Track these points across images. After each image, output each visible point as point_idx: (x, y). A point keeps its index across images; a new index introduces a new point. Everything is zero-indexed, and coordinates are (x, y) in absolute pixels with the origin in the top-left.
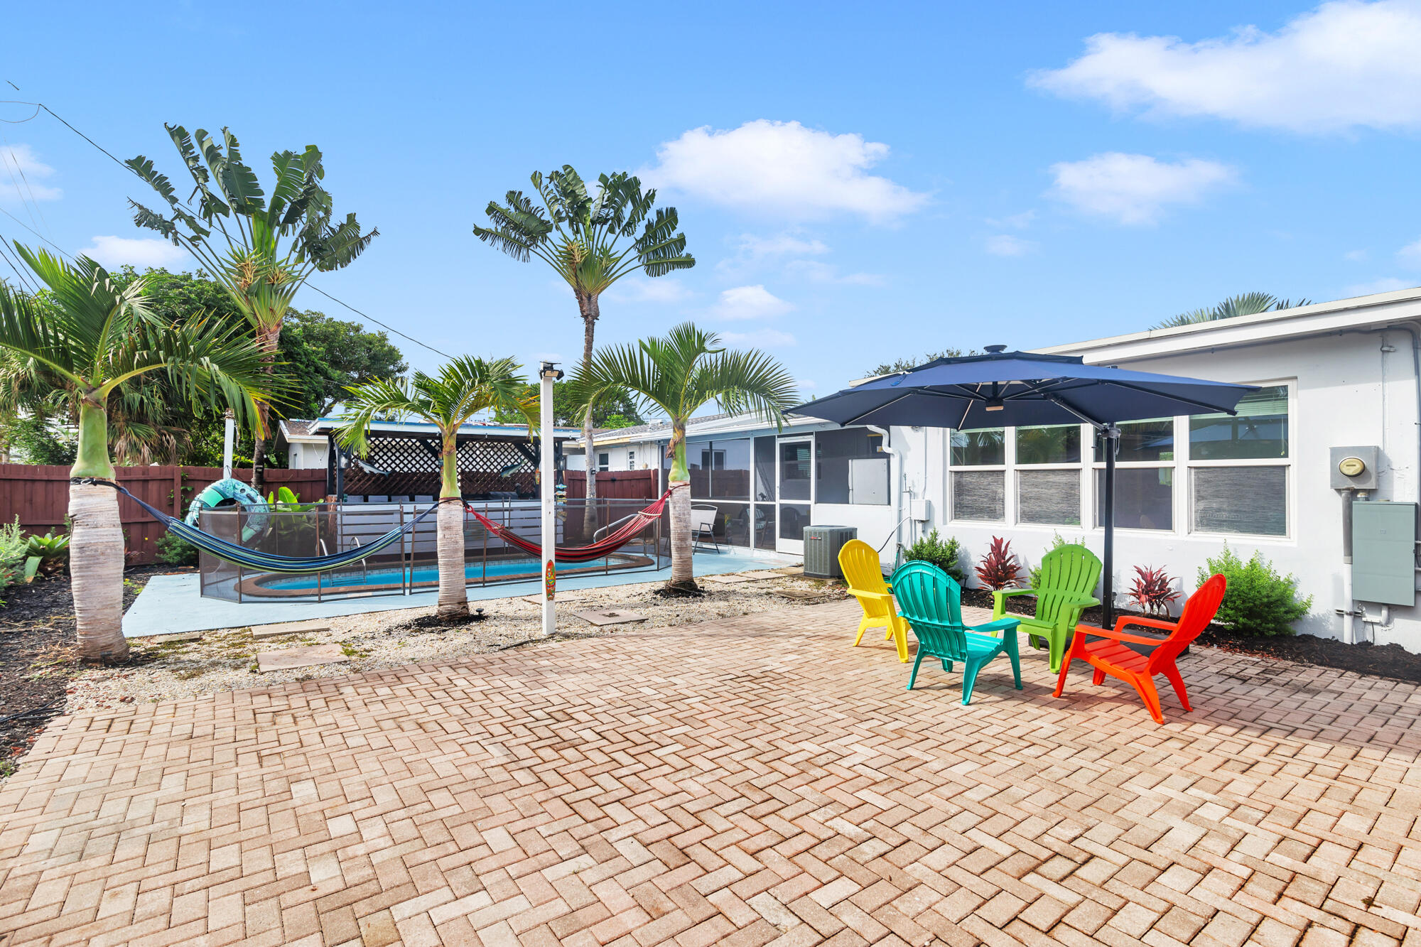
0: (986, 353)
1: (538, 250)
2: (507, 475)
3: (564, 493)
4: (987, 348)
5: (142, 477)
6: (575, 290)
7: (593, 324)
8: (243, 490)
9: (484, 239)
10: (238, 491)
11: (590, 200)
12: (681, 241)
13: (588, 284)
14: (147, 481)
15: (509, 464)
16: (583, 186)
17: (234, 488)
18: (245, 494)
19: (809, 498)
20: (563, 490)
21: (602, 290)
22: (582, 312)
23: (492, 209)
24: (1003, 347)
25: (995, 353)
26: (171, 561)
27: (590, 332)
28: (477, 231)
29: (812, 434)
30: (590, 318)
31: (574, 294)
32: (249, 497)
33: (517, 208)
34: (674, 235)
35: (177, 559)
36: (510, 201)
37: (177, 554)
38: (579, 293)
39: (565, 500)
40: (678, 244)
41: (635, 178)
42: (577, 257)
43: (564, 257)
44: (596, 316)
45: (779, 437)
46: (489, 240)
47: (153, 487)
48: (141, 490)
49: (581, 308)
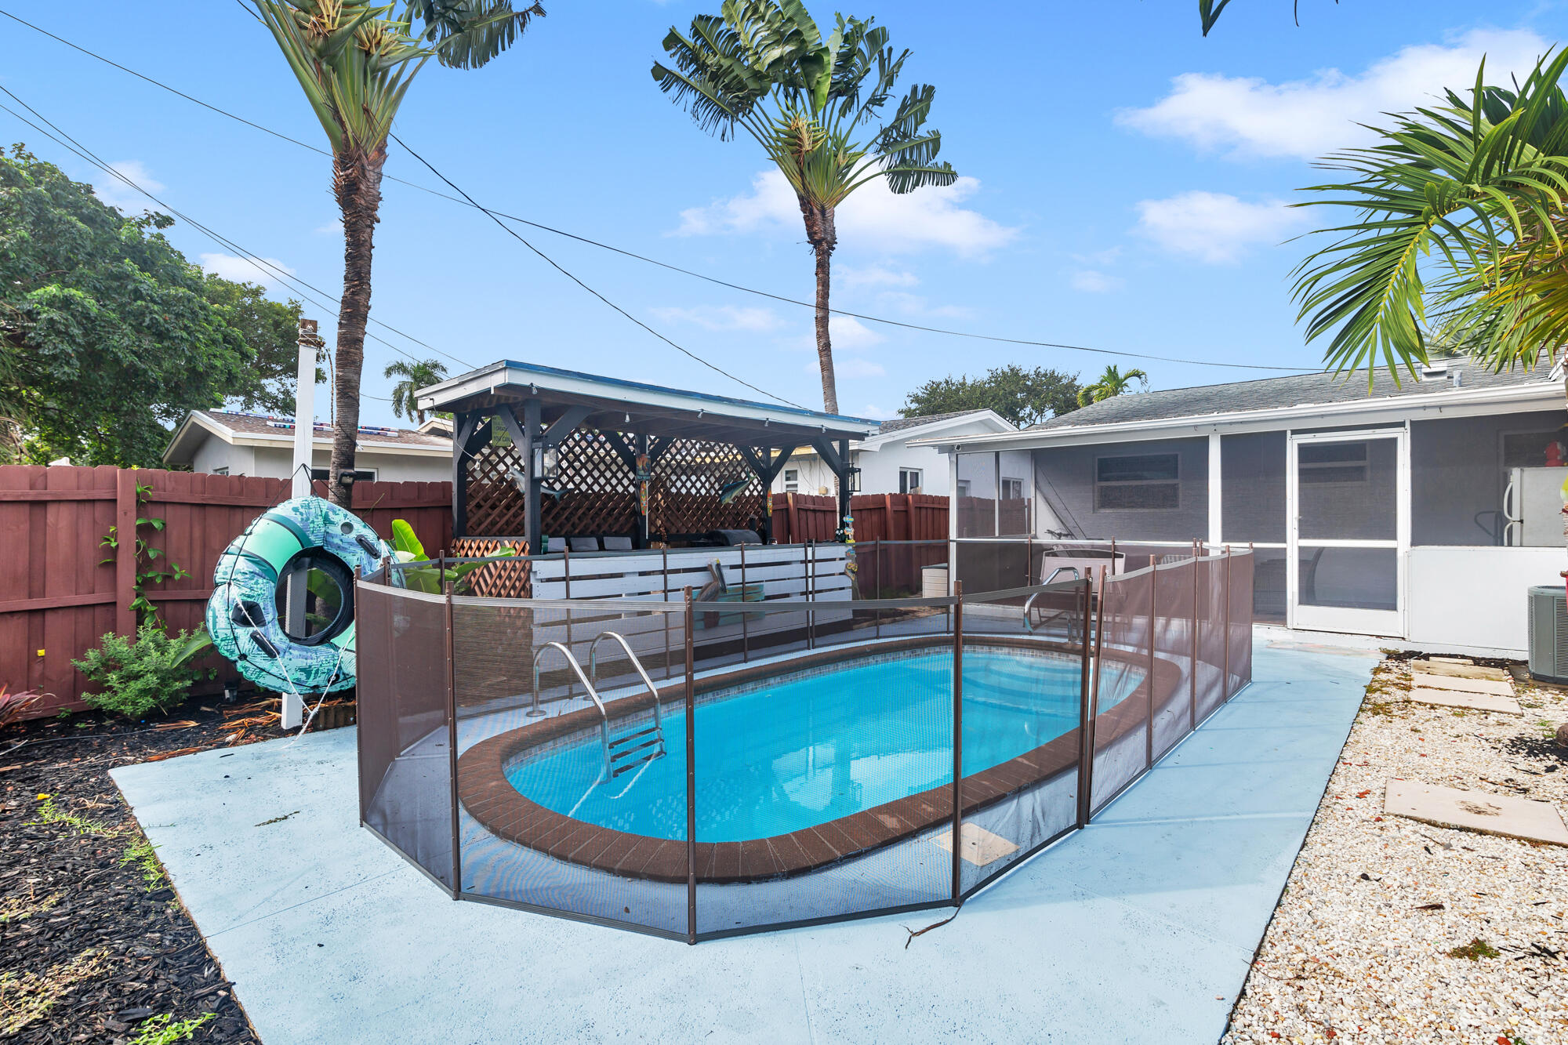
1: (745, 120)
2: (728, 499)
5: (32, 495)
6: (801, 198)
7: (828, 257)
8: (347, 527)
9: (666, 88)
10: (336, 530)
11: (826, 50)
12: (935, 143)
13: (819, 190)
14: (44, 504)
16: (814, 27)
17: (327, 521)
18: (353, 536)
19: (1393, 536)
21: (837, 203)
22: (811, 234)
23: (672, 41)
26: (128, 709)
27: (823, 268)
28: (659, 72)
29: (1402, 424)
30: (822, 247)
31: (798, 202)
32: (361, 541)
34: (923, 131)
35: (146, 702)
36: (695, 30)
37: (144, 692)
38: (806, 203)
40: (931, 146)
41: (884, 29)
42: (806, 142)
43: (782, 140)
44: (831, 245)
45: (1294, 432)
46: (674, 90)
47: (59, 519)
48: (25, 526)
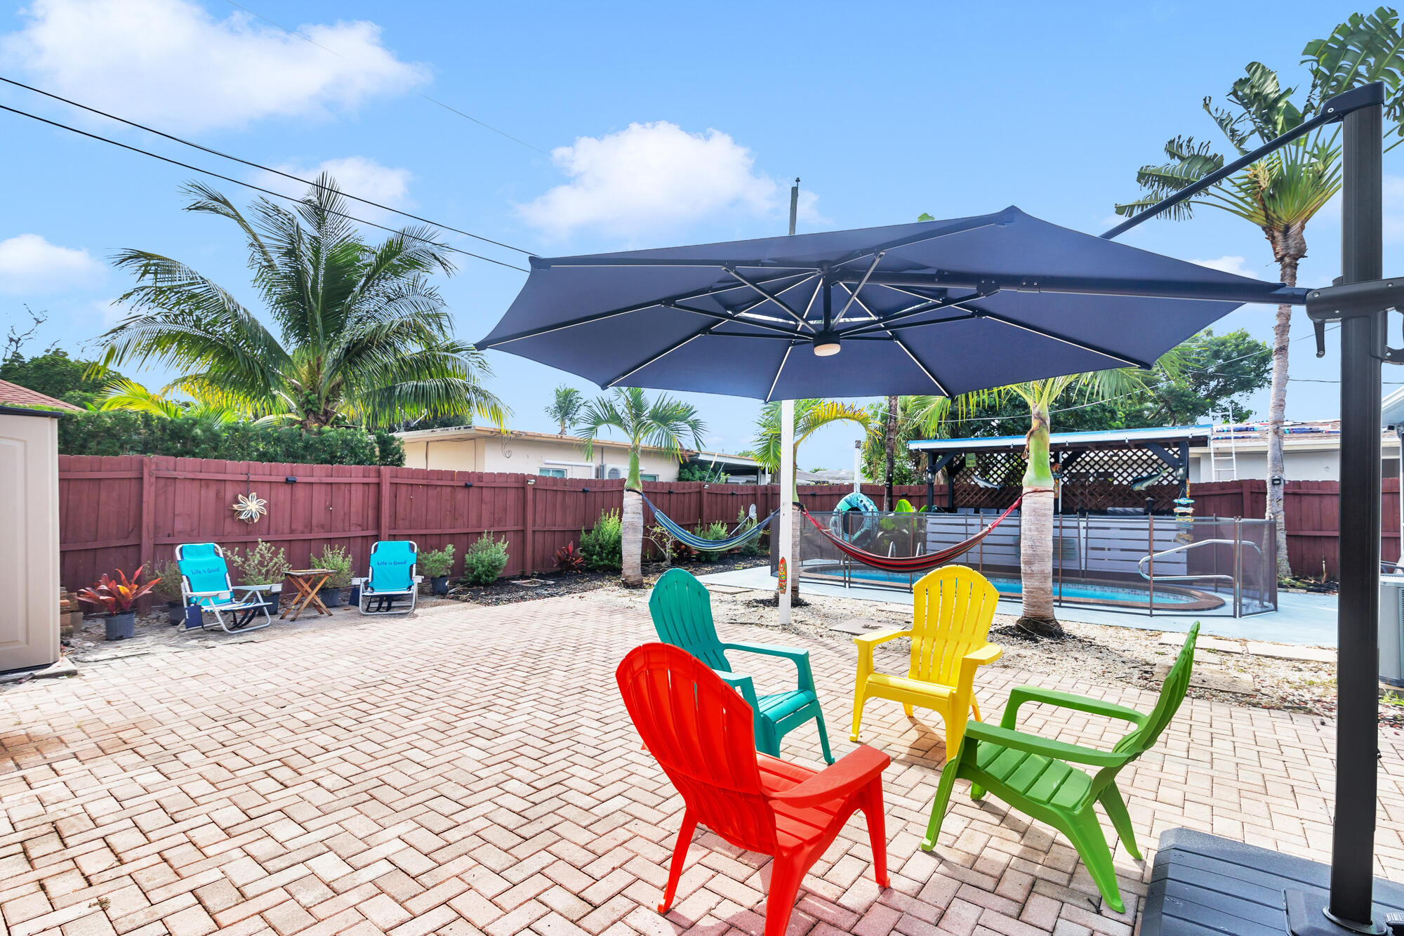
2: (1137, 488)
3: (1190, 510)
7: (1295, 267)
8: (862, 501)
13: (1284, 212)
15: (1145, 474)
16: (1275, 79)
17: (857, 499)
20: (1187, 506)
22: (1277, 254)
23: (1143, 175)
30: (1287, 260)
32: (864, 506)
33: (1182, 159)
36: (1173, 155)
38: (1269, 229)
39: (1189, 519)
42: (1262, 183)
43: (1245, 191)
44: (1301, 253)
49: (1274, 249)
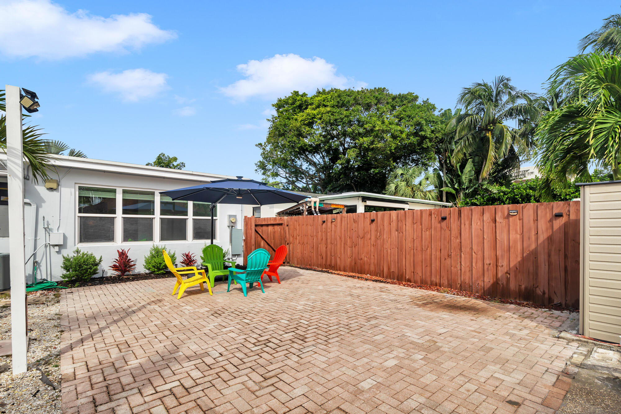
0: (236, 178)
4: (237, 177)
24: (242, 177)
25: (240, 179)
